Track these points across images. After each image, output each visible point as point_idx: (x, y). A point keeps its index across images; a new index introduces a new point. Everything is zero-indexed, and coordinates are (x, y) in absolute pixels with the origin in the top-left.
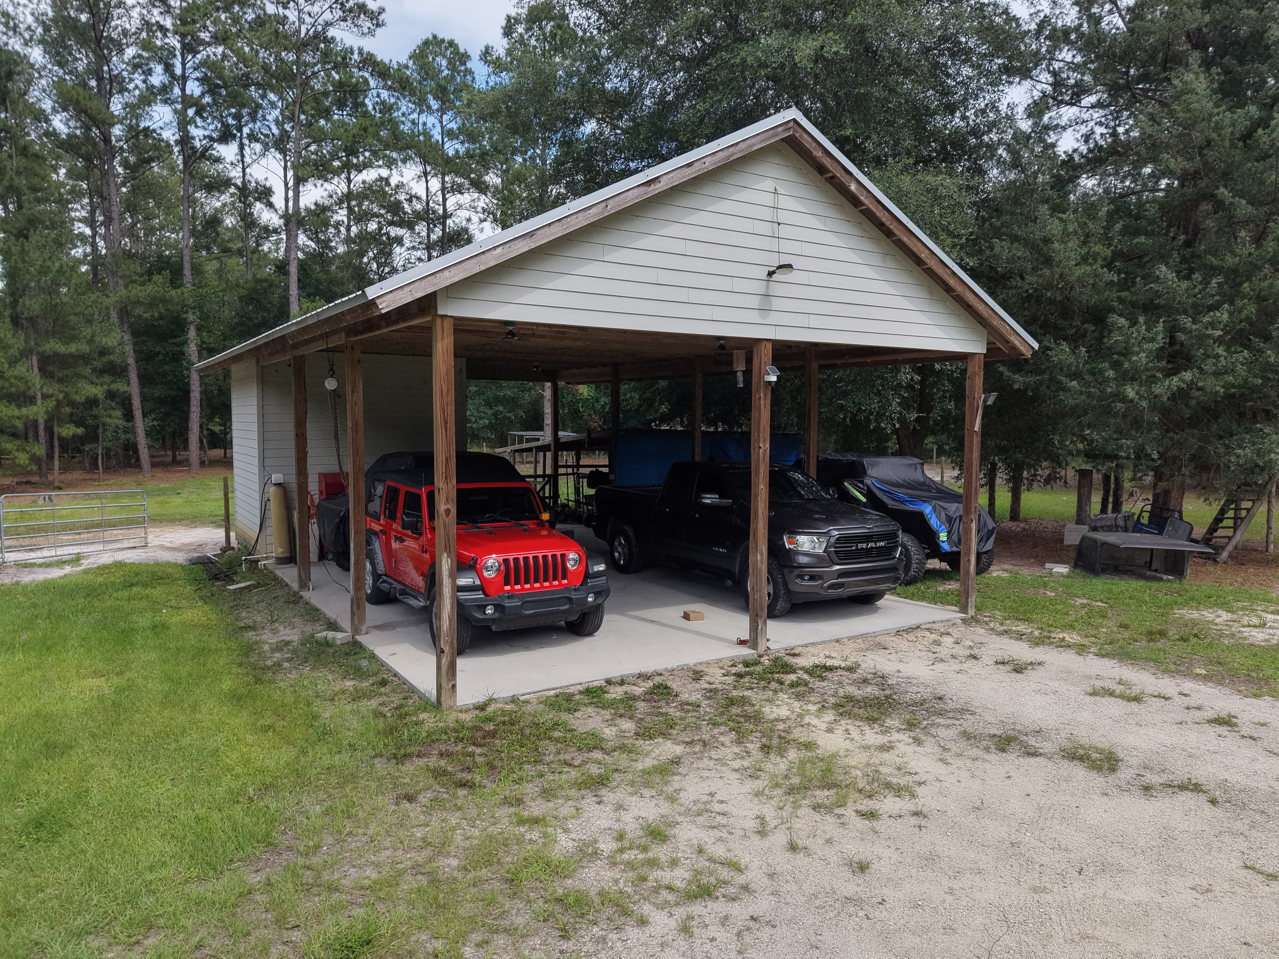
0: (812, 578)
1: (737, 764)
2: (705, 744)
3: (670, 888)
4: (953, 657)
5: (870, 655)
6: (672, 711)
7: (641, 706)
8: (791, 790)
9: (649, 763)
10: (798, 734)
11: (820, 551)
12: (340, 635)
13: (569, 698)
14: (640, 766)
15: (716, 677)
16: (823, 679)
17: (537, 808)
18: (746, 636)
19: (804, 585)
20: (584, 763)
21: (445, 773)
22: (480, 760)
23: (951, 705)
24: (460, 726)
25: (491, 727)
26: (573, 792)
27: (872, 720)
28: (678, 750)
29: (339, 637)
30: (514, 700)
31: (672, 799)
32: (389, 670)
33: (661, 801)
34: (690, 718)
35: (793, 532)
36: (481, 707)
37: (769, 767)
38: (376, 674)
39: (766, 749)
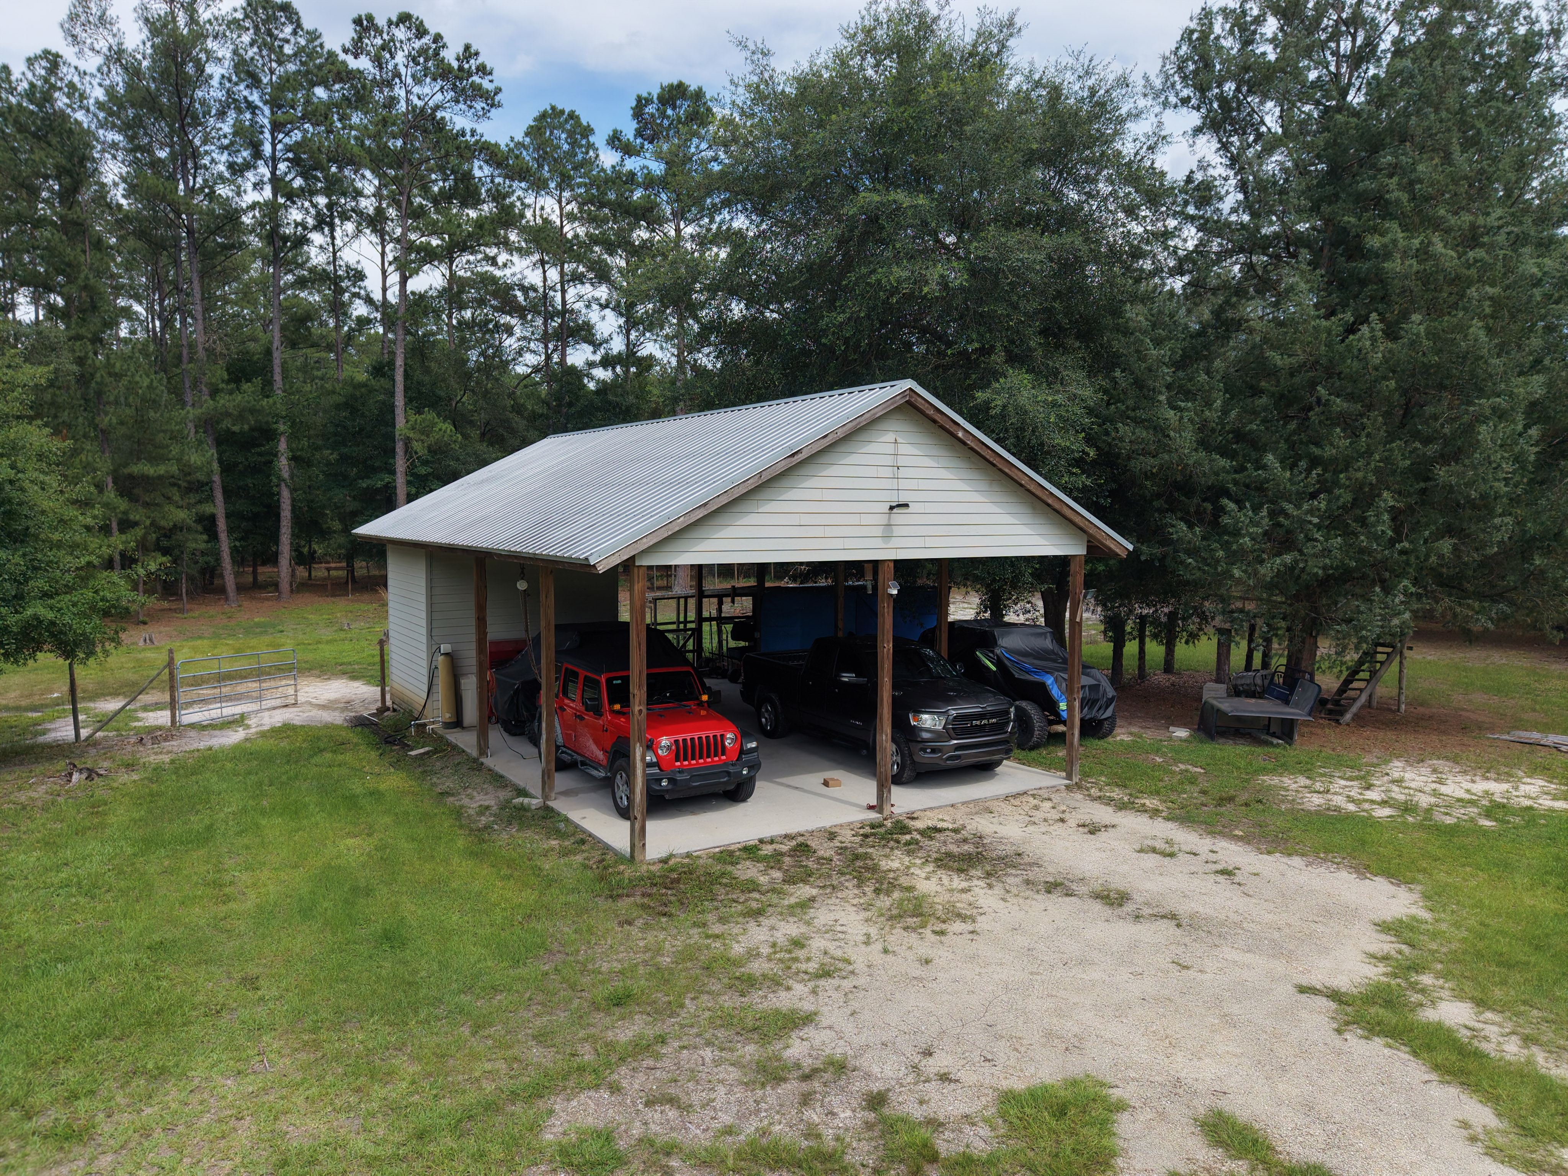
0: (934, 751)
1: (855, 902)
2: (834, 887)
3: (806, 973)
4: (1045, 820)
5: (977, 818)
6: (811, 864)
7: (787, 860)
8: (891, 918)
9: (793, 900)
10: (904, 881)
11: (939, 727)
12: (534, 801)
13: (731, 853)
14: (786, 902)
15: (847, 837)
16: (931, 838)
17: (717, 929)
18: (874, 802)
19: (927, 757)
20: (746, 900)
21: (649, 907)
22: (673, 898)
23: (1026, 860)
24: (651, 876)
25: (675, 875)
26: (740, 919)
27: (960, 871)
28: (814, 892)
29: (535, 803)
30: (688, 855)
31: (808, 923)
32: (584, 831)
33: (801, 924)
34: (825, 869)
35: (918, 712)
36: (664, 861)
37: (878, 904)
38: (573, 835)
39: (877, 891)
